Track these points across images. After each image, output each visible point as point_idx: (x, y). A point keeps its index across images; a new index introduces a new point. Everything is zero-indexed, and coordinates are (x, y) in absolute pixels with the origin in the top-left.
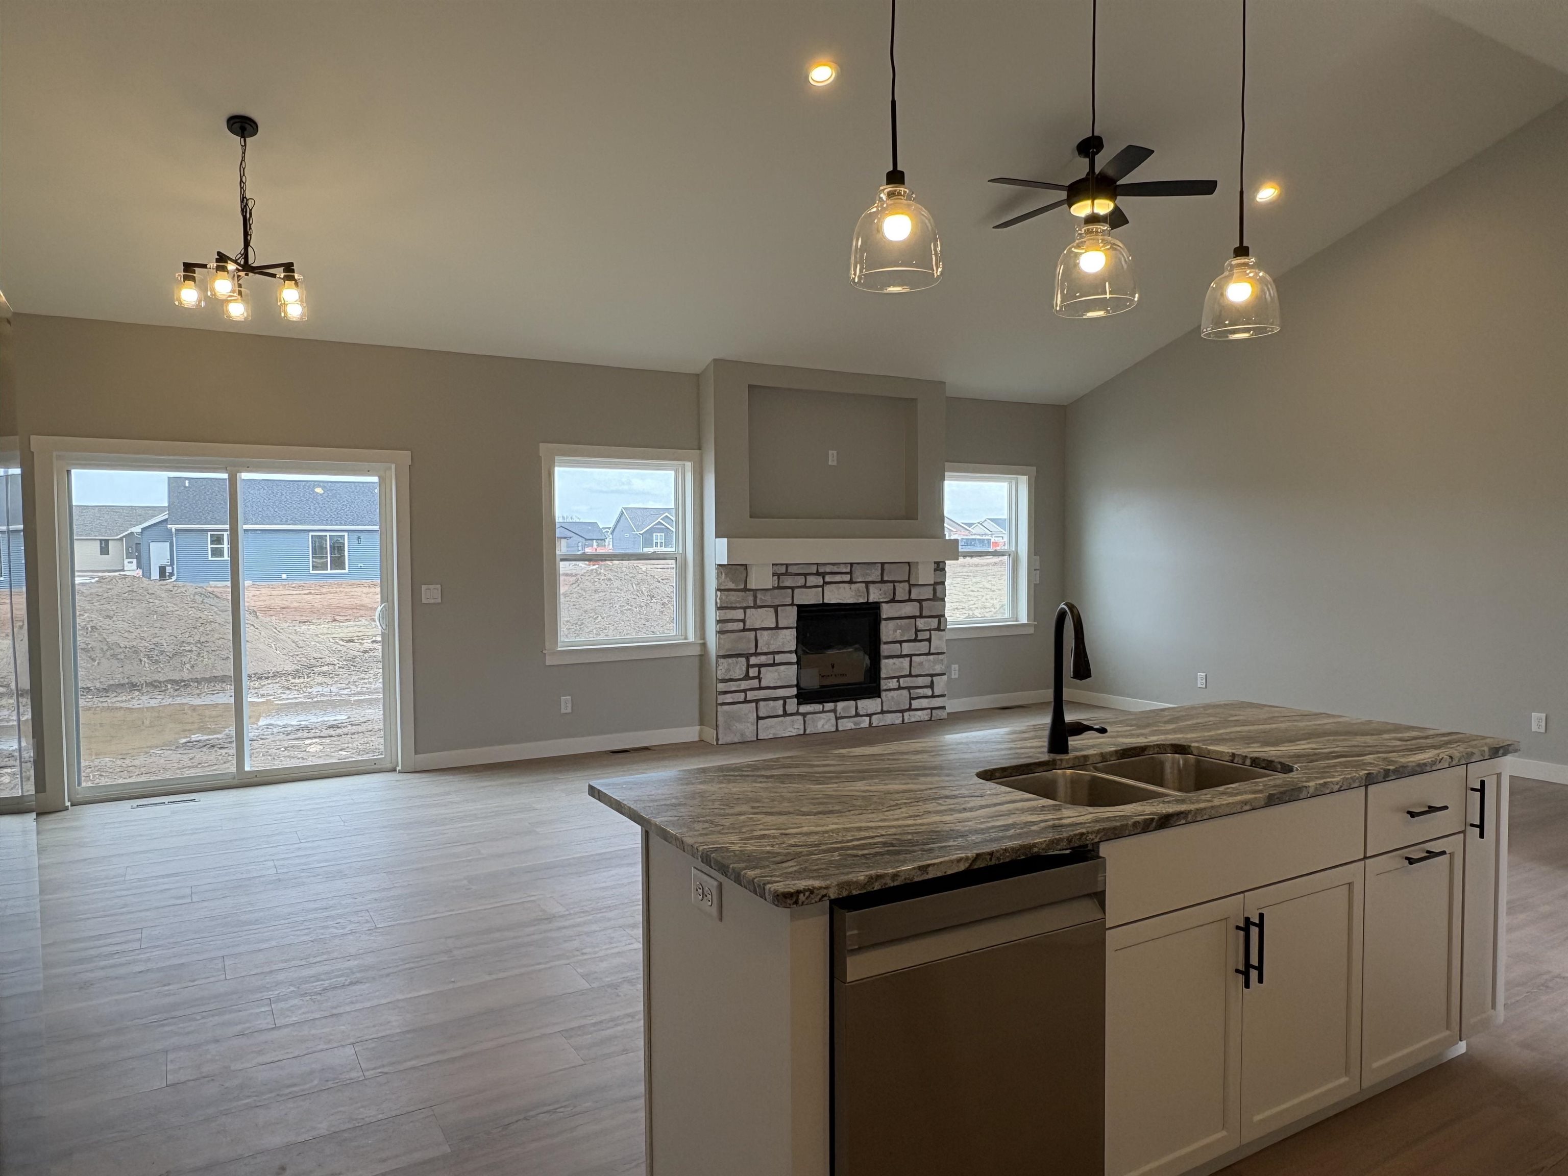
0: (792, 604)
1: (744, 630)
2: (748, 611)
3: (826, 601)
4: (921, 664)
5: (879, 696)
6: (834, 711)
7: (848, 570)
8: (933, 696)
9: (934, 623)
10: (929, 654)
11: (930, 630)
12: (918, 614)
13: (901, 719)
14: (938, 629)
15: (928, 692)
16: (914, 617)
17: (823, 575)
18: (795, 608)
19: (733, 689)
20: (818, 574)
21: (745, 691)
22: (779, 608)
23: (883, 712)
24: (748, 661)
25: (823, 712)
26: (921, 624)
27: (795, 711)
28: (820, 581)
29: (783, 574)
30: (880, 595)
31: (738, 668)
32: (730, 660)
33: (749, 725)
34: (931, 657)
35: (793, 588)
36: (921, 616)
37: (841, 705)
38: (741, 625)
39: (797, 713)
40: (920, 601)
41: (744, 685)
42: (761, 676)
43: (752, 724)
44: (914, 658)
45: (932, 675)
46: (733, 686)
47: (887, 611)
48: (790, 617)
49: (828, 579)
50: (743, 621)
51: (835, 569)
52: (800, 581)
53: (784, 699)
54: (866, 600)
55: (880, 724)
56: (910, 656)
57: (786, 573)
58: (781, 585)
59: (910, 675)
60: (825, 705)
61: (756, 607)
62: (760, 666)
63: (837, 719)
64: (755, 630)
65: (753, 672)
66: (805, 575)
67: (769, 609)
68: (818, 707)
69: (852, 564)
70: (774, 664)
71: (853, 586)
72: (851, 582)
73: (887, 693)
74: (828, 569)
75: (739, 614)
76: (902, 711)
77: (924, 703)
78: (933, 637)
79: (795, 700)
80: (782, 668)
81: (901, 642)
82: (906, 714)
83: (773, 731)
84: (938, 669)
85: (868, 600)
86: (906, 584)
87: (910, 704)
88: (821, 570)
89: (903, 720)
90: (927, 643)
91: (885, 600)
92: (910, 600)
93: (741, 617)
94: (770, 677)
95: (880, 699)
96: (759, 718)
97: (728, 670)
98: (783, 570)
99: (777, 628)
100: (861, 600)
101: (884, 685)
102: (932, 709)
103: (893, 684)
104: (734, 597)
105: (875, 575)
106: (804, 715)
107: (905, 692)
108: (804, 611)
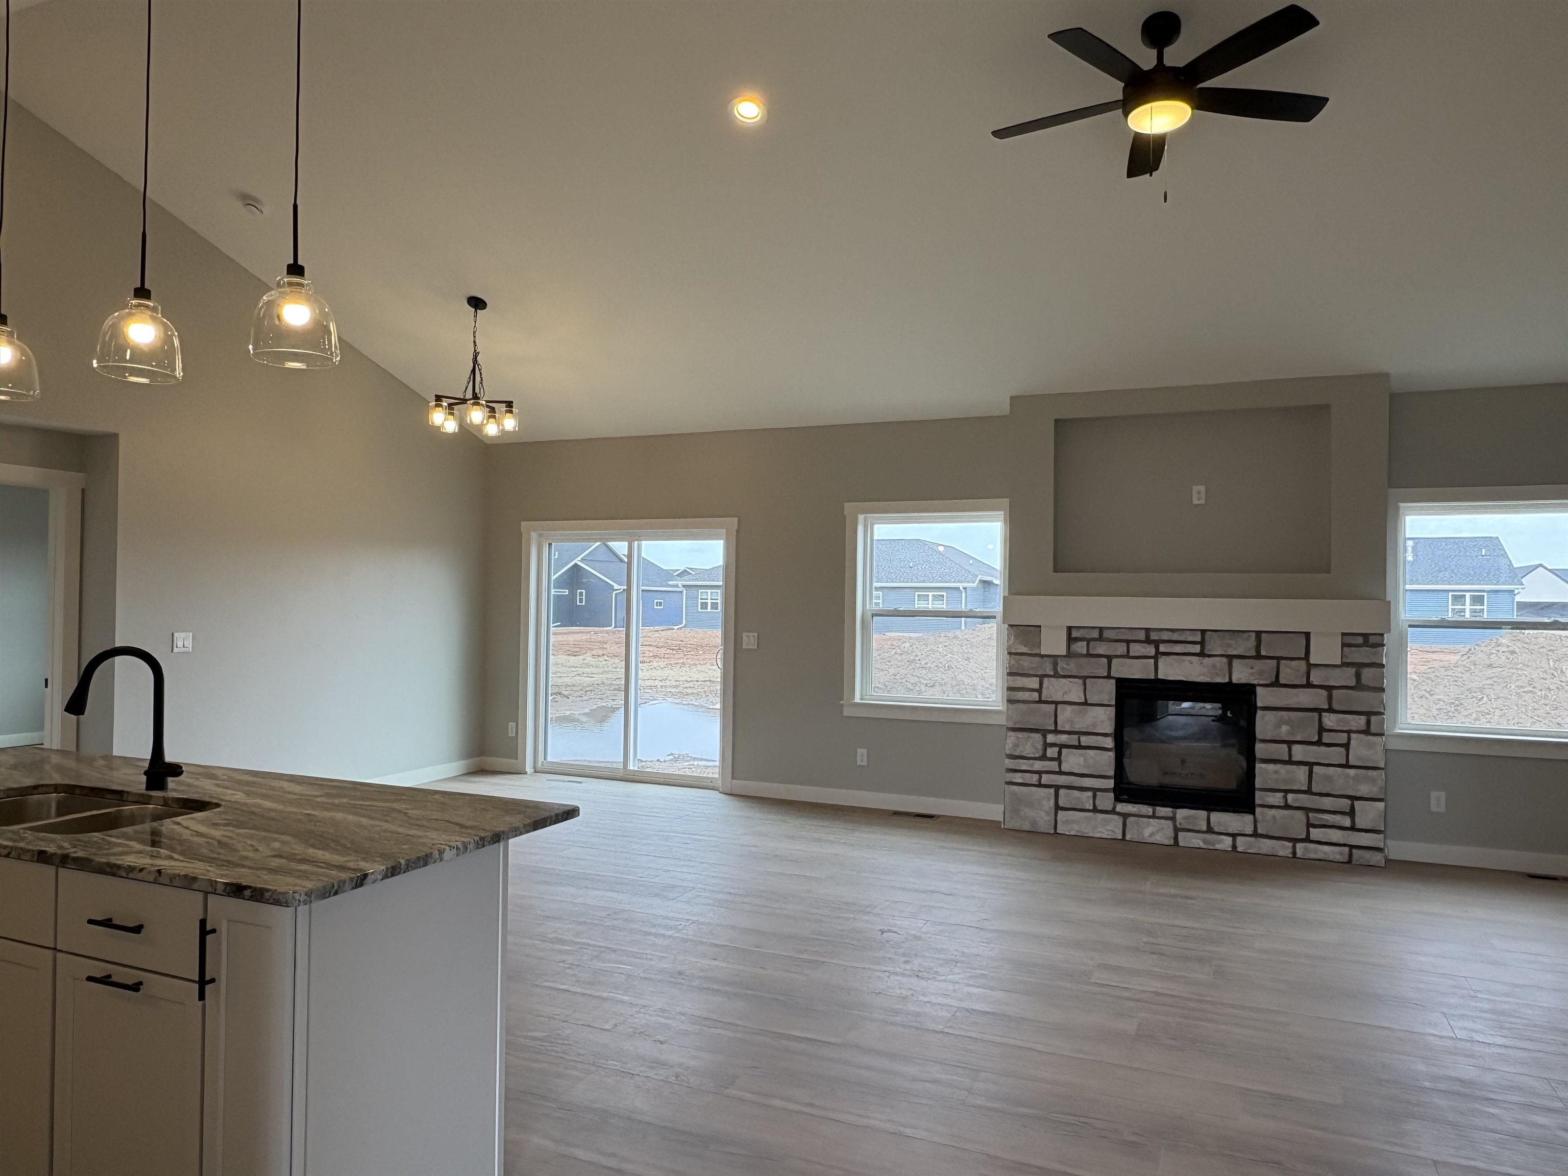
0: (1109, 677)
1: (1040, 701)
2: (1046, 680)
3: (1160, 676)
4: (1328, 779)
5: (1253, 812)
6: (1173, 819)
7: (1198, 639)
8: (1353, 828)
9: (1359, 722)
10: (1347, 766)
11: (1349, 732)
12: (1326, 707)
13: (1290, 850)
14: (1367, 732)
15: (1347, 822)
16: (1319, 711)
17: (1157, 643)
18: (1113, 681)
19: (1024, 768)
20: (1148, 641)
21: (1039, 773)
22: (1088, 681)
23: (1255, 834)
24: (1045, 737)
25: (1153, 816)
26: (1330, 720)
27: (1110, 809)
28: (1151, 651)
29: (1094, 639)
30: (1252, 674)
31: (1031, 745)
32: (1020, 735)
33: (1043, 814)
34: (1352, 772)
35: (1109, 658)
36: (1331, 710)
37: (1182, 813)
38: (1035, 696)
39: (1113, 812)
40: (1329, 689)
41: (1038, 765)
42: (1063, 758)
43: (1048, 813)
44: (1316, 769)
45: (1353, 798)
46: (1024, 765)
47: (1263, 697)
48: (1107, 691)
49: (1162, 648)
50: (1039, 691)
51: (1175, 637)
52: (1121, 649)
53: (1095, 791)
54: (1227, 680)
55: (1249, 851)
56: (1311, 765)
57: (1101, 638)
58: (1091, 652)
59: (1309, 792)
60: (1158, 808)
61: (1057, 675)
62: (1062, 746)
63: (1176, 830)
64: (1057, 703)
65: (1052, 752)
66: (1128, 642)
67: (1076, 680)
68: (1147, 810)
69: (1203, 632)
70: (1079, 747)
71: (1206, 660)
72: (1202, 654)
73: (1266, 810)
74: (1166, 636)
75: (1034, 683)
76: (1295, 841)
77: (1335, 835)
78: (1353, 743)
79: (1112, 795)
80: (1091, 753)
81: (1290, 743)
82: (1299, 846)
83: (1076, 827)
84: (1364, 790)
85: (1230, 678)
86: (1303, 663)
87: (1308, 833)
88: (1154, 636)
89: (1294, 853)
90: (1342, 750)
91: (1261, 682)
92: (1309, 685)
93: (1037, 686)
94: (1073, 761)
95: (1251, 817)
96: (1058, 808)
97: (1016, 746)
98: (1095, 634)
99: (1086, 703)
100: (1219, 680)
101: (1259, 797)
102: (1352, 847)
103: (1276, 799)
104: (1027, 663)
105: (1245, 646)
106: (1125, 816)
107: (1299, 814)
108: (1125, 687)
